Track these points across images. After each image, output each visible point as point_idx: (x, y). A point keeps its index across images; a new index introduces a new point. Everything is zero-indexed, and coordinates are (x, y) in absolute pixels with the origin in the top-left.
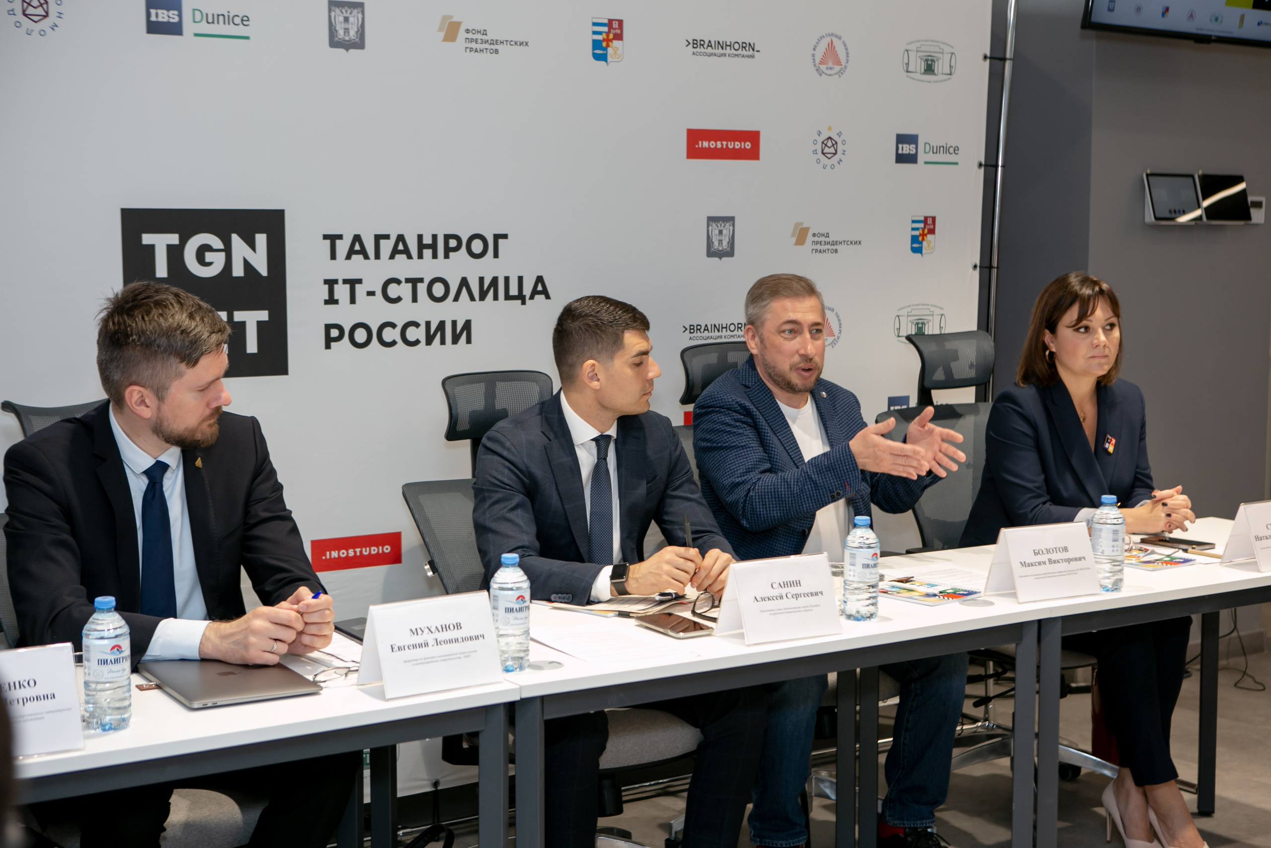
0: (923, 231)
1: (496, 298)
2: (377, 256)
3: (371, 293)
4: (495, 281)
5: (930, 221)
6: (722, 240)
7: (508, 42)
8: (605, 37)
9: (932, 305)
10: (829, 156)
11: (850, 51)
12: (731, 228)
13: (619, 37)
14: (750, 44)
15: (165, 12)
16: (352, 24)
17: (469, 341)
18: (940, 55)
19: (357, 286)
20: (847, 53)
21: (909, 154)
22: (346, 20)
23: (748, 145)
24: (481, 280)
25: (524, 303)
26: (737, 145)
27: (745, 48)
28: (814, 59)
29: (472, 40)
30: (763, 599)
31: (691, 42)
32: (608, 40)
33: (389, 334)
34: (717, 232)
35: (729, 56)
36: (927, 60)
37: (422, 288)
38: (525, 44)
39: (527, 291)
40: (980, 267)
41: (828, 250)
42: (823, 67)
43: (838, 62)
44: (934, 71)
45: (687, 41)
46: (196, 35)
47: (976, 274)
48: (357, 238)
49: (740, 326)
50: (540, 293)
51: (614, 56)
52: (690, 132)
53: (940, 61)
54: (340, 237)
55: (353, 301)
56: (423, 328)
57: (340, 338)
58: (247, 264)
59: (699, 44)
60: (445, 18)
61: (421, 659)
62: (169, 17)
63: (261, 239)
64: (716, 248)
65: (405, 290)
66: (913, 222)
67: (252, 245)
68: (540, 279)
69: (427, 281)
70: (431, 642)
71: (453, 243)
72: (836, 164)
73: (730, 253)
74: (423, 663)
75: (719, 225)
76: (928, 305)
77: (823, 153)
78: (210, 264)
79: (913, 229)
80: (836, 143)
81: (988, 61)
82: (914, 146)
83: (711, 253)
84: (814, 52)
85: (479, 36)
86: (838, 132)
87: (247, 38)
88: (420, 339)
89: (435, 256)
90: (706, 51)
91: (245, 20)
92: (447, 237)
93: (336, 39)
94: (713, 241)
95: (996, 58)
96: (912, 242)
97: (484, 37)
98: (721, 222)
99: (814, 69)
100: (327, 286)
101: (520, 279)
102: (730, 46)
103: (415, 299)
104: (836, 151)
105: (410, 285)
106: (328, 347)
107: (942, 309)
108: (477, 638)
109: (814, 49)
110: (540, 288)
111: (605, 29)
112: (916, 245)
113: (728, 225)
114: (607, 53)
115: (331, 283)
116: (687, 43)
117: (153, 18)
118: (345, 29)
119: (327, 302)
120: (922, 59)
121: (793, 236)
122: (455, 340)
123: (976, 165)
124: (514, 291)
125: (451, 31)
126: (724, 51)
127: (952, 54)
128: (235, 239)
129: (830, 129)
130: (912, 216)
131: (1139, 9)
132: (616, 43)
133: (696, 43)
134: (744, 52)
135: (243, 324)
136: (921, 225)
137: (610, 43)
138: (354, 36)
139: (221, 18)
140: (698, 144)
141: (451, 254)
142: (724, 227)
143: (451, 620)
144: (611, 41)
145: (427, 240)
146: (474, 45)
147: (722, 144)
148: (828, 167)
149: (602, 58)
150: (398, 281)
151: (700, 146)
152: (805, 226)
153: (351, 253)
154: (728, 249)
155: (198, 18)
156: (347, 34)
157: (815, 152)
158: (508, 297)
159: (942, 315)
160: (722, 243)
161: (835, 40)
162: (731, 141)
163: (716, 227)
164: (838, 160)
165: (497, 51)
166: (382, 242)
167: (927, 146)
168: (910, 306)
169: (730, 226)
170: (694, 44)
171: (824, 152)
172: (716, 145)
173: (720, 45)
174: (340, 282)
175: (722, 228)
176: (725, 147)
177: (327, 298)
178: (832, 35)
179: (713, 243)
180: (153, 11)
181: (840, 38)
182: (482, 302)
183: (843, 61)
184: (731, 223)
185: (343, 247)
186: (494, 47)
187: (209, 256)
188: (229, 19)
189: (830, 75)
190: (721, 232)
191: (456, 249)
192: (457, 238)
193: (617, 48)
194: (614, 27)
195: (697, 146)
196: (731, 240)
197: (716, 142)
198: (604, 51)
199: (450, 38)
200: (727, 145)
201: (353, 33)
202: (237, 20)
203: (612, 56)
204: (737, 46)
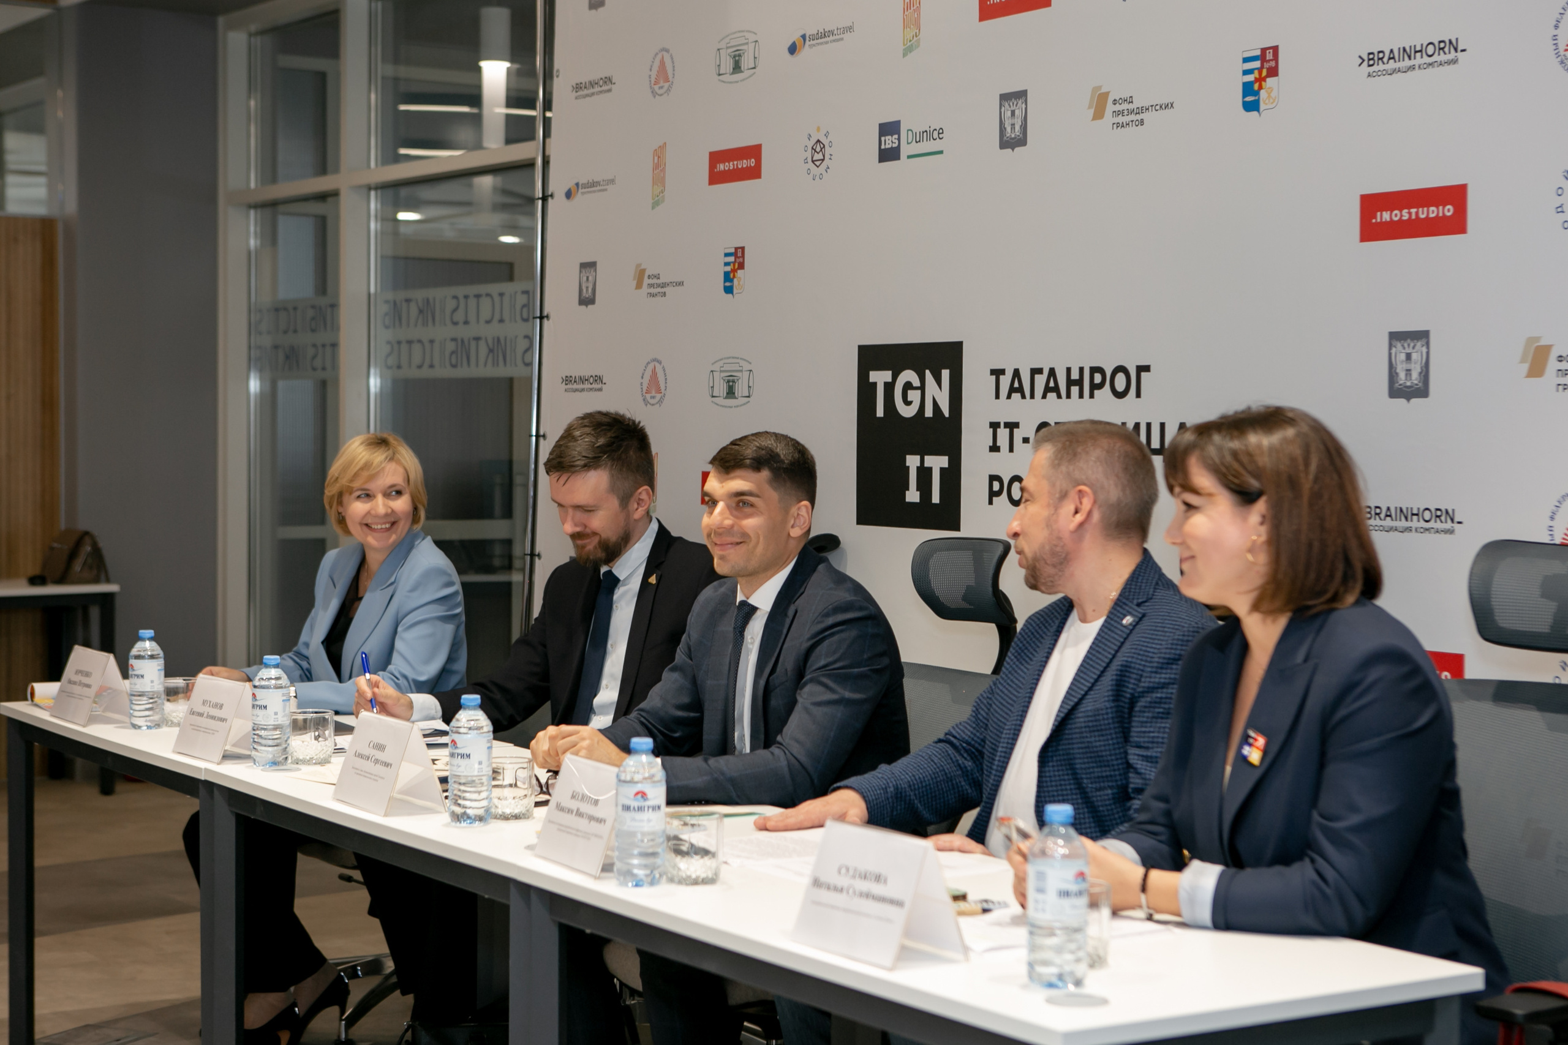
2: (1032, 396)
6: (1410, 370)
7: (1154, 108)
8: (1257, 76)
12: (1424, 350)
13: (1274, 71)
14: (1451, 42)
15: (890, 137)
16: (1016, 119)
19: (1015, 431)
22: (1013, 113)
23: (1449, 210)
26: (1433, 212)
27: (1444, 47)
28: (1557, 45)
29: (1119, 113)
31: (1366, 58)
32: (1261, 80)
34: (1403, 357)
35: (1420, 66)
38: (1168, 106)
45: (1360, 57)
46: (909, 157)
48: (1017, 373)
49: (1439, 513)
51: (1267, 101)
52: (1363, 198)
54: (1003, 372)
55: (1011, 449)
57: (999, 493)
58: (935, 404)
59: (1376, 58)
60: (1095, 89)
62: (892, 142)
63: (946, 374)
64: (1401, 382)
67: (939, 381)
71: (1098, 378)
73: (1422, 391)
75: (1406, 345)
78: (912, 403)
83: (1396, 391)
84: (1556, 32)
85: (1125, 106)
87: (942, 152)
89: (1081, 395)
90: (1386, 67)
91: (941, 135)
92: (1093, 370)
93: (1005, 138)
94: (1398, 371)
97: (1129, 108)
98: (1409, 341)
100: (992, 430)
101: (1162, 426)
102: (1423, 50)
106: (991, 502)
109: (1556, 26)
111: (1257, 64)
113: (1419, 344)
114: (1259, 98)
115: (995, 427)
116: (1361, 61)
117: (883, 147)
118: (1012, 125)
119: (991, 449)
121: (1523, 361)
125: (1100, 105)
126: (1412, 62)
128: (928, 374)
132: (1270, 82)
133: (1373, 59)
134: (1441, 57)
135: (930, 470)
137: (1263, 83)
138: (1018, 131)
139: (925, 134)
140: (1376, 218)
141: (1096, 392)
142: (1413, 348)
144: (1264, 79)
145: (1075, 375)
146: (1120, 119)
147: (1410, 213)
151: (1378, 220)
152: (1544, 343)
153: (1012, 390)
154: (1420, 385)
156: (1013, 131)
157: (1559, 210)
160: (1410, 375)
162: (1423, 207)
163: (1400, 348)
165: (1144, 120)
166: (1036, 377)
169: (1423, 346)
170: (1369, 60)
172: (1401, 216)
173: (1407, 52)
175: (1411, 350)
176: (1414, 217)
177: (991, 444)
179: (1397, 374)
180: (882, 141)
184: (1424, 341)
185: (1005, 383)
186: (1139, 117)
187: (912, 395)
188: (930, 137)
190: (1409, 357)
191: (1100, 386)
192: (1100, 370)
193: (1271, 89)
194: (1267, 58)
195: (1374, 221)
196: (1424, 369)
197: (1401, 211)
198: (1255, 96)
199: (1099, 114)
200: (1417, 213)
201: (1017, 128)
202: (936, 135)
203: (1264, 103)
204: (1431, 50)
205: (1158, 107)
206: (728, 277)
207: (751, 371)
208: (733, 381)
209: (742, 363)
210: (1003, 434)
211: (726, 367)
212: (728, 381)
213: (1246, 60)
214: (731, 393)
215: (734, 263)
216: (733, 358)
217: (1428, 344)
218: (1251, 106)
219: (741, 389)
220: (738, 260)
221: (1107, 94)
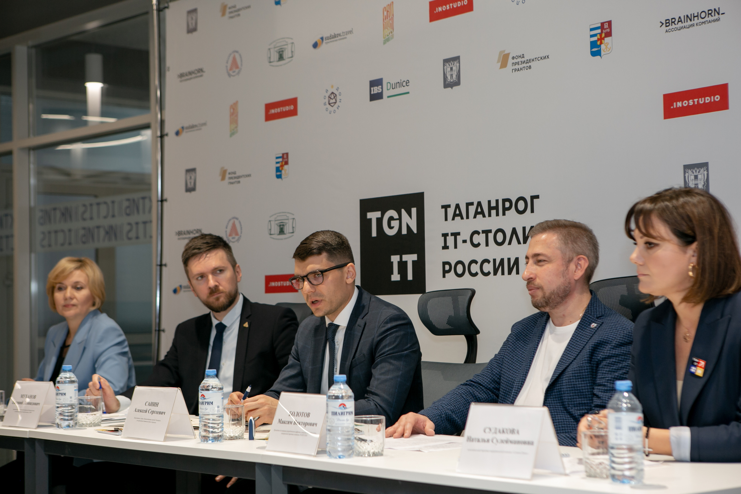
2: (468, 217)
3: (465, 241)
6: (697, 184)
7: (537, 59)
8: (599, 37)
12: (706, 173)
13: (609, 34)
14: (715, 10)
15: (376, 87)
16: (454, 71)
17: (518, 273)
19: (458, 237)
22: (451, 69)
23: (717, 98)
24: (524, 228)
26: (708, 100)
27: (710, 14)
29: (516, 63)
31: (664, 22)
32: (601, 39)
33: (475, 268)
34: (693, 177)
35: (697, 24)
37: (491, 236)
45: (661, 22)
46: (389, 97)
48: (458, 206)
52: (665, 96)
54: (449, 206)
55: (456, 247)
56: (492, 263)
57: (449, 271)
58: (408, 227)
59: (670, 22)
60: (501, 52)
62: (378, 90)
63: (414, 210)
65: (482, 239)
67: (410, 214)
69: (493, 232)
71: (507, 205)
75: (694, 171)
78: (392, 228)
85: (520, 60)
87: (408, 93)
88: (491, 272)
89: (497, 215)
90: (677, 26)
91: (408, 82)
92: (504, 201)
93: (447, 82)
97: (523, 59)
98: (696, 169)
100: (444, 238)
102: (696, 17)
103: (487, 245)
105: (484, 235)
106: (444, 276)
111: (599, 31)
113: (702, 170)
114: (600, 49)
115: (445, 235)
116: (661, 24)
117: (372, 93)
118: (451, 75)
119: (443, 248)
122: (511, 272)
125: (504, 60)
126: (693, 22)
128: (403, 211)
132: (607, 40)
133: (668, 22)
134: (711, 18)
135: (406, 262)
137: (603, 41)
138: (455, 78)
139: (398, 84)
140: (673, 105)
141: (506, 212)
142: (699, 172)
144: (603, 39)
145: (493, 204)
146: (517, 67)
147: (694, 102)
150: (478, 233)
151: (675, 107)
153: (455, 215)
155: (389, 87)
156: (452, 78)
160: (698, 186)
162: (701, 98)
163: (691, 173)
165: (530, 67)
166: (470, 207)
169: (704, 171)
170: (666, 23)
172: (689, 103)
173: (689, 18)
174: (450, 235)
175: (697, 173)
176: (696, 103)
177: (443, 245)
180: (373, 88)
182: (525, 245)
184: (705, 168)
185: (450, 212)
186: (528, 65)
187: (393, 223)
188: (400, 84)
190: (696, 177)
191: (509, 208)
192: (509, 200)
193: (608, 43)
194: (605, 28)
195: (672, 107)
196: (706, 183)
197: (688, 101)
198: (598, 48)
199: (504, 65)
200: (698, 101)
201: (454, 76)
202: (404, 84)
203: (604, 51)
204: (703, 15)
205: (539, 59)
206: (278, 170)
207: (294, 219)
208: (283, 225)
209: (288, 215)
210: (450, 240)
211: (279, 218)
212: (280, 226)
213: (591, 30)
214: (282, 231)
215: (282, 162)
216: (283, 213)
217: (707, 170)
218: (596, 53)
219: (288, 229)
220: (284, 160)
221: (508, 54)
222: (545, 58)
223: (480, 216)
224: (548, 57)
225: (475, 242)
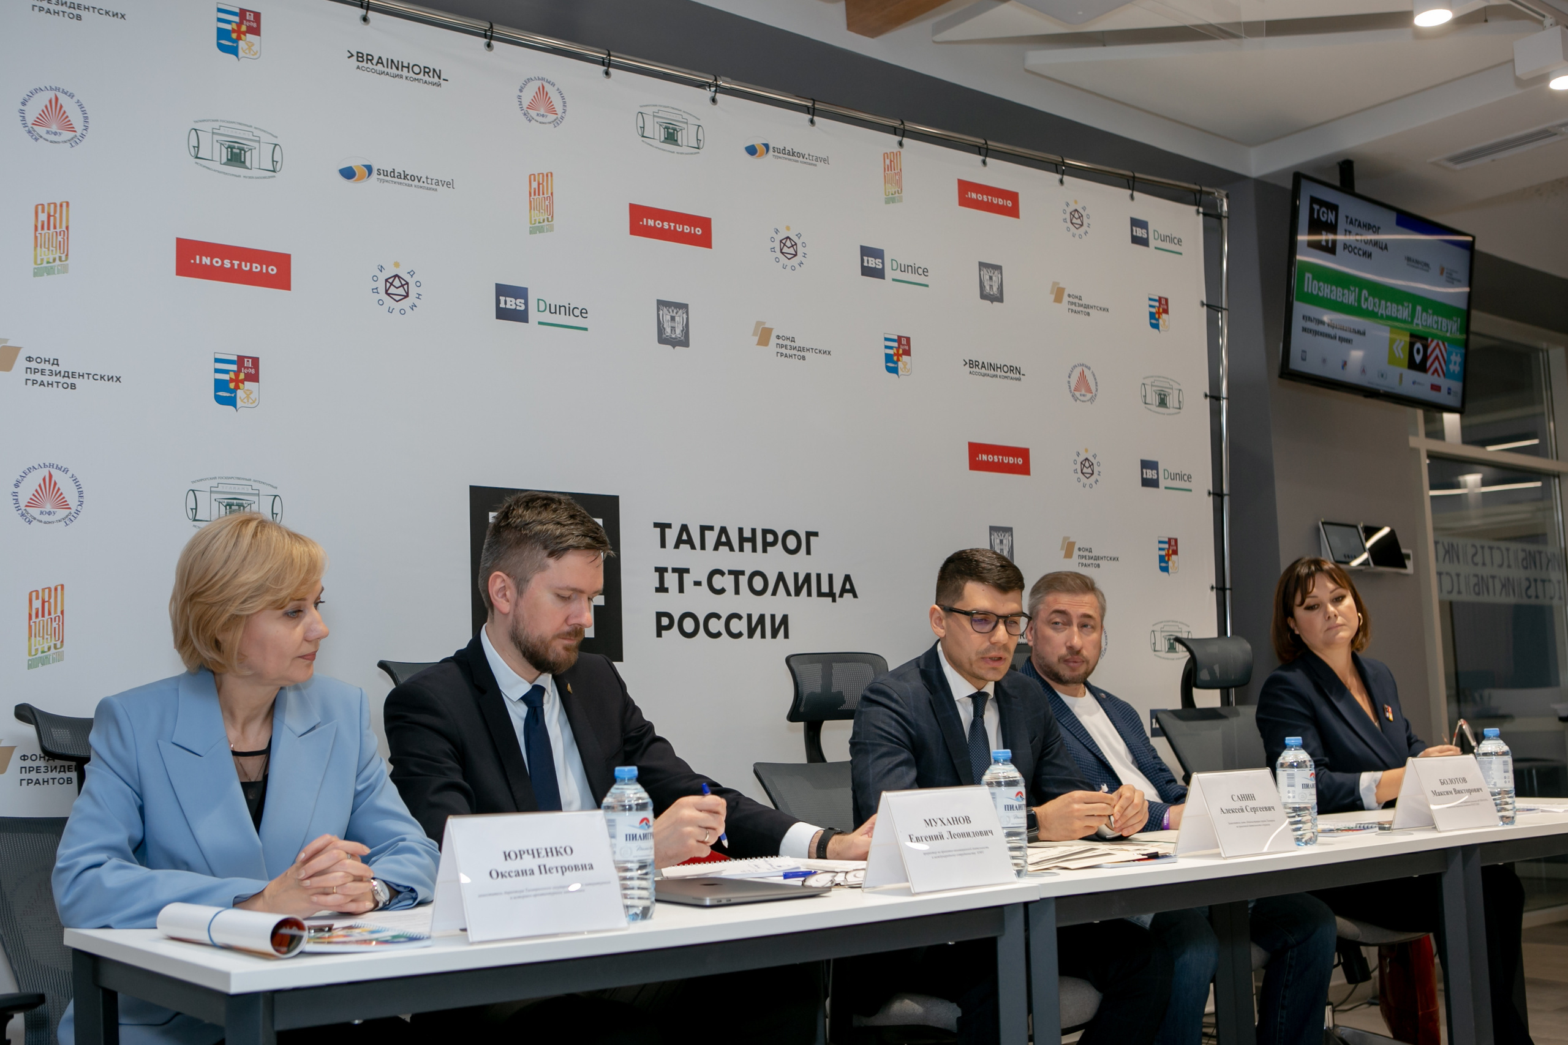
0: (1168, 551)
1: (809, 594)
2: (703, 547)
3: (698, 583)
4: (808, 577)
5: (1173, 543)
6: (1003, 550)
7: (814, 350)
8: (895, 352)
9: (1180, 623)
10: (1088, 476)
11: (1098, 381)
12: (1010, 538)
13: (907, 353)
14: (1016, 368)
15: (513, 300)
16: (678, 324)
17: (786, 636)
18: (1170, 391)
19: (685, 575)
20: (1096, 383)
21: (1152, 479)
22: (673, 319)
23: (1020, 461)
24: (796, 575)
25: (834, 601)
26: (1011, 460)
27: (1013, 371)
28: (1070, 386)
29: (782, 346)
30: (1228, 811)
31: (968, 362)
32: (898, 355)
33: (715, 625)
34: (998, 541)
35: (1000, 377)
36: (1160, 394)
37: (743, 580)
38: (827, 353)
39: (837, 590)
40: (1217, 588)
41: (1092, 564)
42: (1077, 394)
43: (1089, 390)
44: (1166, 404)
45: (964, 361)
46: (540, 323)
47: (1214, 594)
48: (684, 528)
50: (848, 591)
51: (904, 370)
52: (971, 445)
53: (1171, 396)
54: (669, 526)
55: (681, 590)
56: (745, 619)
57: (669, 627)
59: (974, 364)
60: (758, 323)
61: (939, 852)
62: (516, 305)
65: (727, 582)
66: (1160, 542)
68: (847, 578)
69: (747, 574)
70: (946, 835)
71: (770, 538)
72: (1094, 484)
74: (942, 857)
75: (1000, 535)
76: (1177, 622)
77: (1083, 473)
79: (1160, 549)
80: (1093, 464)
81: (1208, 399)
82: (1156, 472)
84: (1069, 380)
85: (788, 343)
86: (1093, 454)
87: (585, 329)
88: (743, 632)
89: (754, 550)
90: (980, 371)
92: (765, 532)
93: (664, 336)
95: (1214, 397)
96: (1160, 562)
97: (793, 344)
98: (1001, 532)
99: (1070, 395)
100: (657, 574)
101: (831, 576)
102: (1000, 368)
103: (737, 592)
104: (1093, 471)
105: (732, 577)
106: (659, 635)
107: (1189, 626)
108: (986, 833)
109: (1069, 377)
110: (848, 587)
111: (896, 345)
112: (1163, 565)
113: (1007, 535)
114: (897, 366)
115: (661, 571)
116: (965, 363)
117: (502, 305)
118: (671, 327)
119: (658, 590)
120: (1156, 393)
121: (1062, 549)
122: (774, 635)
123: (1206, 494)
124: (825, 589)
125: (764, 336)
126: (995, 373)
127: (1180, 390)
129: (1086, 450)
130: (1159, 537)
131: (1324, 361)
132: (905, 358)
133: (972, 364)
134: (1012, 375)
136: (1166, 546)
137: (900, 358)
138: (679, 334)
139: (563, 309)
140: (978, 457)
142: (1004, 537)
143: (960, 814)
144: (901, 355)
145: (747, 534)
146: (783, 350)
147: (999, 459)
148: (1087, 486)
149: (893, 370)
150: (722, 573)
151: (980, 459)
152: (1072, 540)
155: (542, 308)
156: (673, 332)
157: (1075, 471)
158: (820, 594)
159: (1189, 632)
160: (1003, 552)
161: (1085, 369)
162: (1005, 456)
163: (997, 536)
164: (1095, 480)
165: (804, 358)
166: (707, 532)
167: (1166, 472)
168: (1162, 622)
169: (1009, 536)
170: (970, 364)
171: (1084, 471)
173: (992, 367)
174: (670, 570)
175: (1002, 538)
176: (1001, 461)
178: (1083, 365)
180: (502, 299)
181: (1089, 369)
182: (797, 598)
183: (1093, 389)
184: (1010, 533)
185: (672, 535)
186: (802, 354)
188: (569, 311)
189: (1083, 401)
190: (1001, 542)
191: (773, 544)
192: (773, 533)
193: (906, 363)
194: (904, 343)
195: (977, 459)
196: (1011, 550)
197: (993, 457)
198: (895, 364)
199: (764, 341)
200: (1002, 459)
201: (678, 331)
202: (577, 312)
203: (902, 370)
204: (1006, 369)
205: (818, 351)
206: (223, 386)
207: (275, 496)
208: (240, 506)
209: (254, 486)
210: (671, 579)
211: (219, 489)
212: (230, 505)
213: (886, 339)
215: (237, 373)
216: (238, 478)
221: (769, 331)
222: (825, 352)
223: (724, 549)
224: (829, 353)
225: (717, 586)
